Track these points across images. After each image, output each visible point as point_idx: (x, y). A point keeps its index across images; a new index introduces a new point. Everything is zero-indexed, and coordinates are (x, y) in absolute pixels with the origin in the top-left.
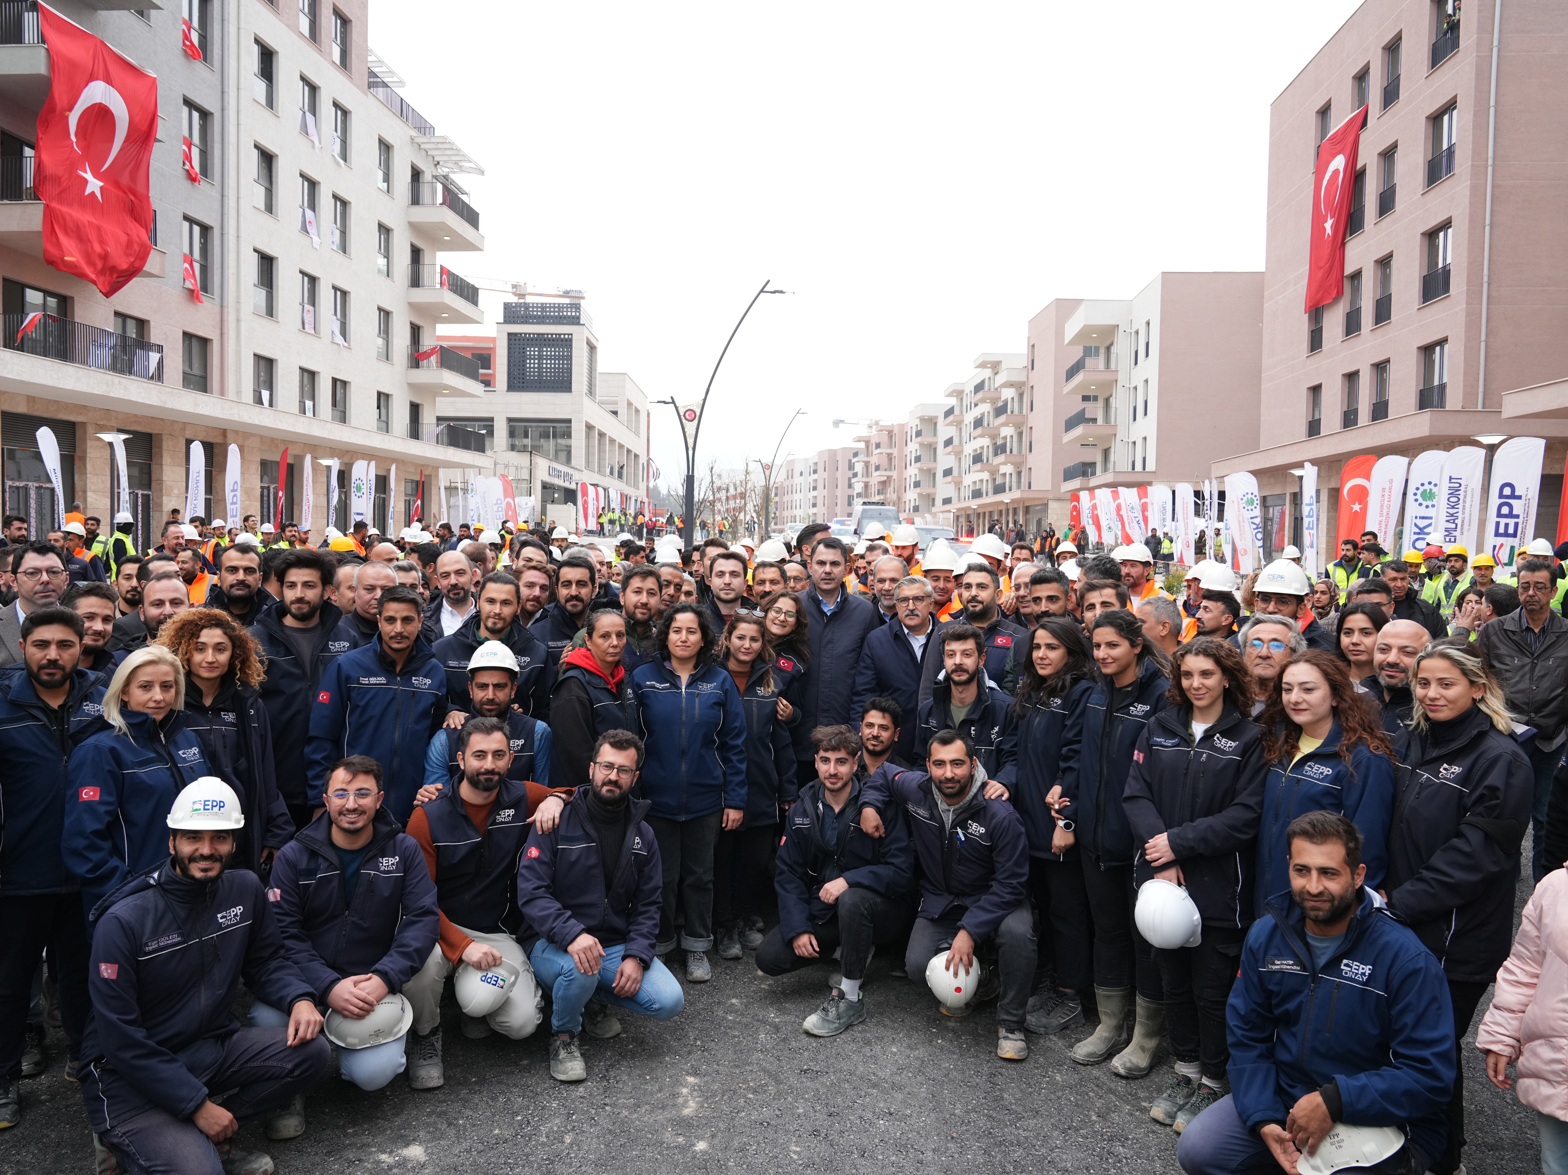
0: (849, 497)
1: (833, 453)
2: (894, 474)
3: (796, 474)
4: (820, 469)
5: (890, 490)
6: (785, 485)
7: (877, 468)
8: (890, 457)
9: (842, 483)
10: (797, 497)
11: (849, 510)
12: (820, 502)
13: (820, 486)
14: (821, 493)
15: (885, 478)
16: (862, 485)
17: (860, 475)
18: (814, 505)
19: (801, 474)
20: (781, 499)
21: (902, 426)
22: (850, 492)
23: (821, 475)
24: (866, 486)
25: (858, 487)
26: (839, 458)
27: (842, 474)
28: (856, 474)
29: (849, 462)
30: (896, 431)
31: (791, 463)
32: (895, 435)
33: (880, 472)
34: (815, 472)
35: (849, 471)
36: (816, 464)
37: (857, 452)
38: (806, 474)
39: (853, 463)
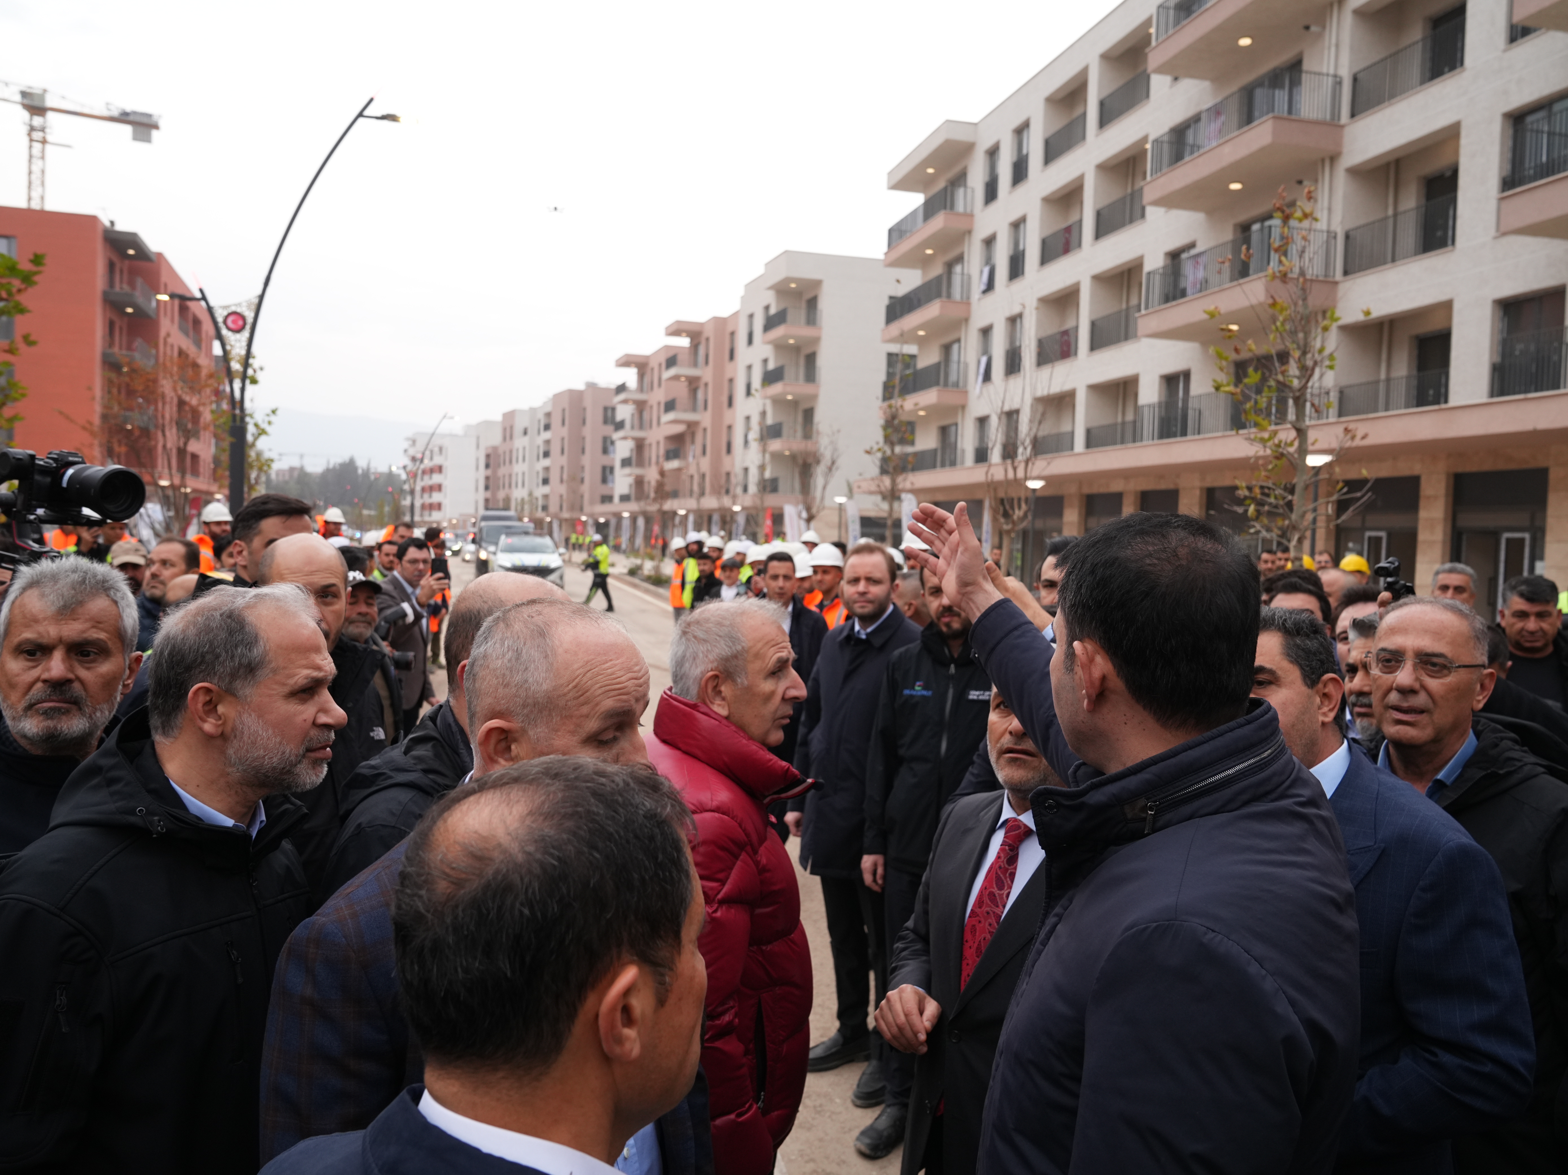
0: (604, 468)
1: (577, 396)
2: (705, 419)
3: (518, 430)
4: (556, 421)
5: (693, 450)
6: (501, 451)
7: (670, 406)
9: (593, 445)
10: (519, 468)
11: (604, 490)
12: (554, 477)
13: (555, 449)
14: (556, 461)
15: (680, 428)
16: (631, 444)
17: (628, 424)
18: (546, 481)
19: (525, 432)
20: (495, 472)
22: (605, 460)
23: (559, 432)
24: (640, 446)
25: (623, 448)
26: (588, 403)
27: (594, 430)
28: (620, 426)
29: (606, 409)
30: (709, 332)
31: (509, 416)
32: (707, 339)
33: (671, 416)
34: (547, 427)
35: (605, 422)
36: (548, 415)
37: (621, 388)
38: (532, 431)
39: (613, 409)
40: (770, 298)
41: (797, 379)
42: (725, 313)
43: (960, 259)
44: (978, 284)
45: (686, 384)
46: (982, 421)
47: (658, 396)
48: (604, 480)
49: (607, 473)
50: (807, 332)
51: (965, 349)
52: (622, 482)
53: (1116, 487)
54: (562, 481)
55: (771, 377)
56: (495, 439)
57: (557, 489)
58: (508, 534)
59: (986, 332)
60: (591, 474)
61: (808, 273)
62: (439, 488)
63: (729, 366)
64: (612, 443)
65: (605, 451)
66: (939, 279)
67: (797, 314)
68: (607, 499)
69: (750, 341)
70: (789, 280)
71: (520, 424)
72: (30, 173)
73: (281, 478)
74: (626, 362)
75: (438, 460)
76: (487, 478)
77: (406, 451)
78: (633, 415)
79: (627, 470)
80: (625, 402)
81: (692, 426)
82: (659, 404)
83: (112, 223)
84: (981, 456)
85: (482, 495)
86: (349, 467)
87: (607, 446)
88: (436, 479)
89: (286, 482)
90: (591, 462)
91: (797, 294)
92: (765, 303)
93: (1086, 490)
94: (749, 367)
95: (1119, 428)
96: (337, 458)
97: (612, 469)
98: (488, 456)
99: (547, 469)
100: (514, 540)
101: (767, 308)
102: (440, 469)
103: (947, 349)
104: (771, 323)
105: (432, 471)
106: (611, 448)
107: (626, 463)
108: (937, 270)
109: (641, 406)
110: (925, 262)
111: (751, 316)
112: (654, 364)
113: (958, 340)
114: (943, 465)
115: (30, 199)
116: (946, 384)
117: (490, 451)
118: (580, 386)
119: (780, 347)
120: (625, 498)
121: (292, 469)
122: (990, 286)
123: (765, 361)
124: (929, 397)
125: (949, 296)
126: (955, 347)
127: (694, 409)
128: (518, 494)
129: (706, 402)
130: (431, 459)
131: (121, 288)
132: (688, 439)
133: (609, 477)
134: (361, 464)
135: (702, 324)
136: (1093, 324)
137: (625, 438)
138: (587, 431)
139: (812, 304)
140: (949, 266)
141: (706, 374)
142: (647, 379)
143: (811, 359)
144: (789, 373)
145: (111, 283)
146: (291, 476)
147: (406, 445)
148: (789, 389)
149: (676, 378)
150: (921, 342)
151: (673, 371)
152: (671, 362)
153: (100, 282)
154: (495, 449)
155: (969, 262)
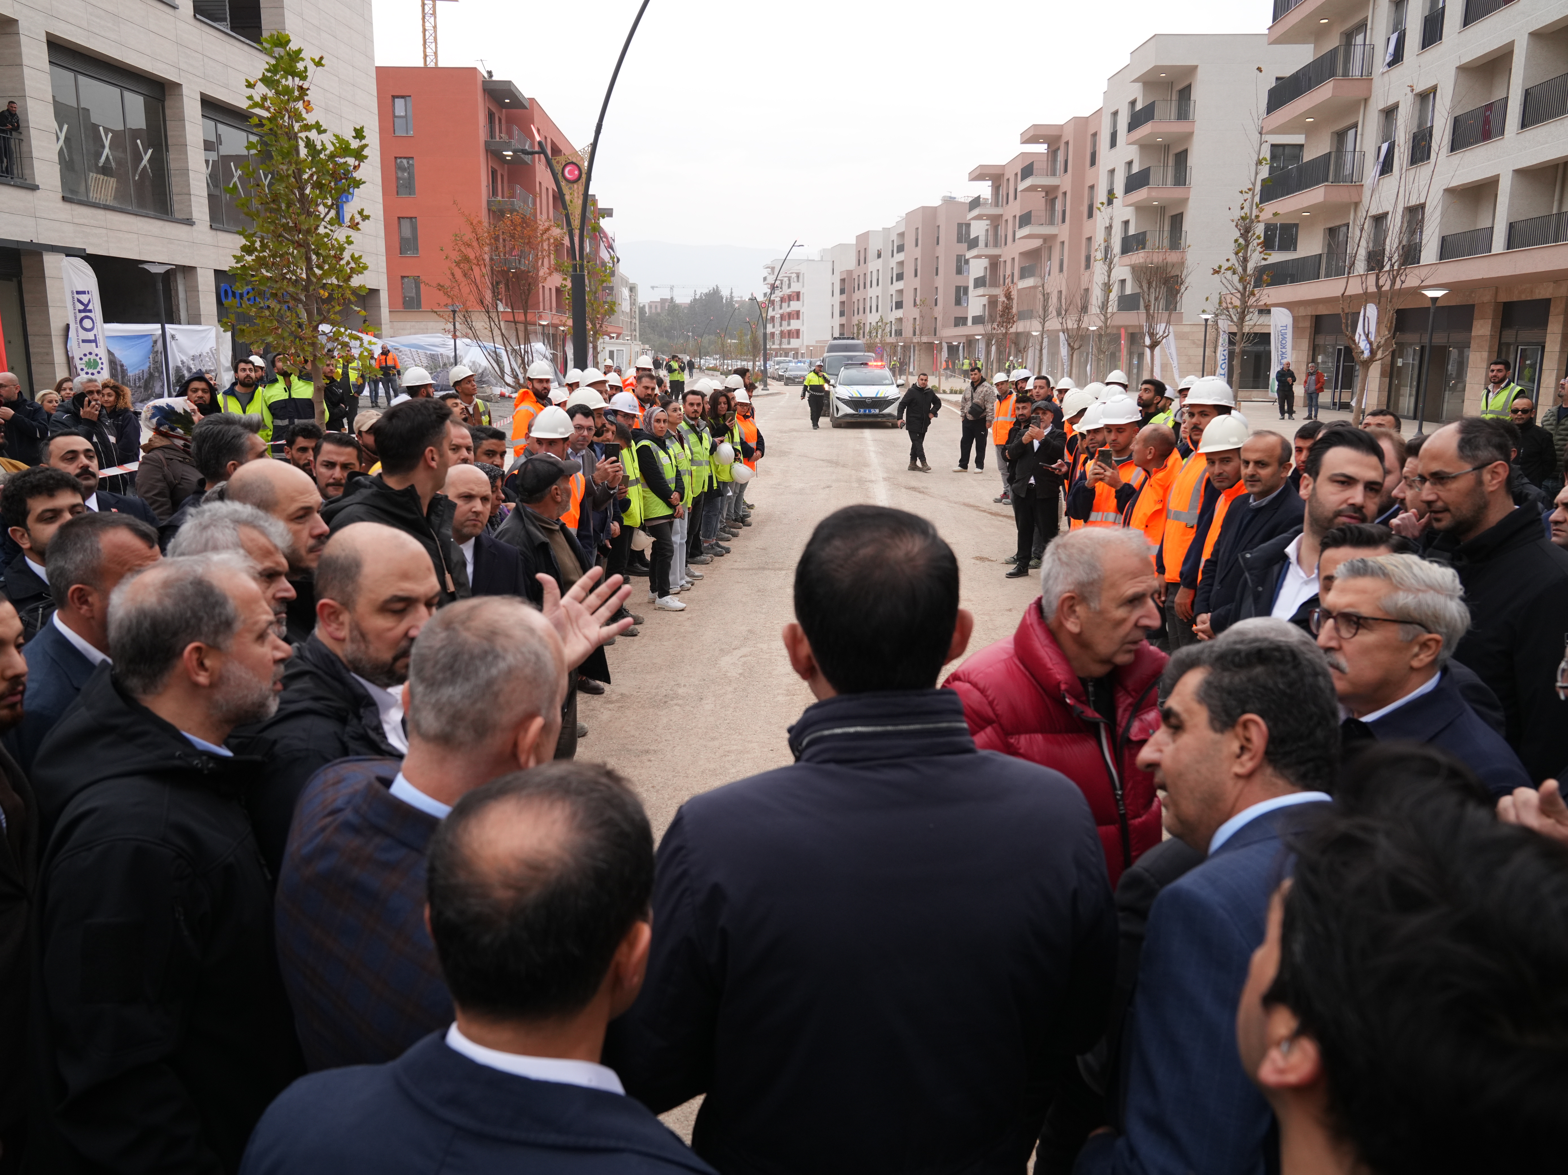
0: (958, 289)
1: (928, 215)
2: (1063, 231)
3: (872, 253)
4: (909, 242)
5: (1049, 266)
6: (855, 276)
7: (1025, 220)
8: (1051, 194)
9: (946, 266)
10: (873, 292)
11: (958, 312)
12: (908, 301)
13: (909, 271)
14: (909, 284)
15: (1036, 243)
16: (985, 262)
17: (982, 243)
18: (899, 305)
19: (879, 256)
20: (850, 297)
21: (1080, 123)
22: (959, 281)
23: (913, 252)
24: (994, 264)
25: (977, 268)
26: (942, 221)
27: (948, 249)
28: (973, 244)
29: (960, 225)
30: (1068, 135)
31: (863, 238)
32: (1067, 143)
33: (1026, 231)
34: (901, 249)
35: (959, 240)
36: (902, 235)
37: (976, 203)
38: (886, 254)
39: (968, 225)
40: (1136, 92)
41: (1164, 183)
42: (1086, 112)
43: (1362, 27)
44: (1382, 55)
45: (1043, 194)
46: (1379, 219)
47: (1014, 209)
48: (958, 302)
49: (961, 293)
50: (1177, 127)
51: (1362, 135)
52: (976, 304)
53: (1542, 292)
54: (915, 305)
55: (1135, 182)
56: (849, 263)
57: (910, 312)
58: (847, 366)
59: (1390, 113)
60: (945, 296)
61: (1179, 59)
62: (797, 315)
63: (1090, 172)
64: (967, 262)
65: (959, 271)
66: (1334, 52)
67: (1167, 109)
68: (961, 321)
69: (1113, 143)
70: (1157, 69)
71: (874, 246)
72: (424, 30)
73: (653, 311)
74: (980, 175)
75: (795, 287)
76: (842, 303)
77: (765, 279)
78: (987, 230)
79: (981, 291)
80: (979, 217)
81: (1048, 240)
82: (1015, 217)
83: (490, 73)
84: (1375, 260)
85: (837, 321)
86: (714, 296)
87: (961, 265)
88: (795, 306)
89: (658, 314)
90: (945, 282)
91: (1168, 85)
92: (1131, 98)
93: (1503, 298)
94: (1112, 171)
95: (1554, 220)
96: (704, 289)
97: (966, 289)
98: (843, 281)
99: (900, 292)
100: (854, 372)
101: (1133, 103)
102: (798, 296)
103: (1340, 136)
104: (1137, 119)
105: (790, 298)
106: (965, 267)
107: (980, 282)
108: (1333, 42)
109: (996, 221)
110: (1317, 35)
111: (1115, 114)
112: (1009, 174)
113: (1355, 126)
114: (1327, 275)
115: (425, 56)
116: (1337, 179)
117: (844, 276)
118: (936, 202)
119: (1145, 147)
120: (977, 320)
121: (663, 301)
122: (1397, 57)
123: (1130, 163)
124: (1315, 195)
125: (1346, 74)
126: (1351, 133)
127: (1051, 222)
128: (872, 318)
129: (1064, 212)
130: (789, 287)
131: (501, 138)
132: (1045, 255)
133: (963, 298)
134: (725, 293)
135: (1061, 127)
136: (1527, 93)
137: (978, 257)
138: (941, 251)
139: (1185, 93)
140: (1348, 37)
141: (1065, 182)
142: (1003, 191)
143: (1182, 158)
144: (1155, 177)
145: (492, 134)
146: (662, 308)
147: (765, 273)
148: (1154, 194)
149: (1032, 188)
150: (1310, 131)
151: (1028, 182)
152: (1027, 171)
153: (482, 135)
154: (850, 272)
155: (1372, 29)
